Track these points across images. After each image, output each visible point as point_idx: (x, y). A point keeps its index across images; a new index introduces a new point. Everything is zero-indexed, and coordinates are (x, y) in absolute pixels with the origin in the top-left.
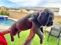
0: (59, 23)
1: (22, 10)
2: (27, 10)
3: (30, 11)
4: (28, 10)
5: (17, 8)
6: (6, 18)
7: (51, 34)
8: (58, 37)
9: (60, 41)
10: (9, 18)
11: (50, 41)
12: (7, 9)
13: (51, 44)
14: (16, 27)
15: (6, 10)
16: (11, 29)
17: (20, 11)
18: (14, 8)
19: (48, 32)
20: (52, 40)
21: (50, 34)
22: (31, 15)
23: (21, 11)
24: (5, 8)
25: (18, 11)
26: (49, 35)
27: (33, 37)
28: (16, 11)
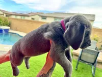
0: (95, 39)
1: (33, 17)
2: (42, 16)
3: (47, 19)
4: (44, 18)
5: (25, 13)
6: (7, 31)
7: (82, 59)
8: (93, 64)
9: (96, 71)
10: (10, 31)
11: (79, 71)
12: (8, 15)
13: (82, 75)
14: (20, 49)
15: (6, 16)
16: (11, 54)
17: (30, 18)
18: (19, 13)
19: (76, 55)
20: (83, 68)
21: (80, 59)
22: (48, 26)
23: (32, 19)
24: (4, 12)
25: (26, 18)
26: (79, 61)
27: (52, 69)
28: (23, 18)
